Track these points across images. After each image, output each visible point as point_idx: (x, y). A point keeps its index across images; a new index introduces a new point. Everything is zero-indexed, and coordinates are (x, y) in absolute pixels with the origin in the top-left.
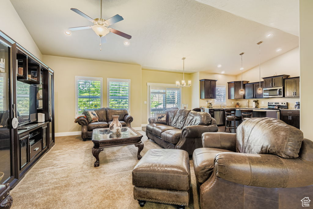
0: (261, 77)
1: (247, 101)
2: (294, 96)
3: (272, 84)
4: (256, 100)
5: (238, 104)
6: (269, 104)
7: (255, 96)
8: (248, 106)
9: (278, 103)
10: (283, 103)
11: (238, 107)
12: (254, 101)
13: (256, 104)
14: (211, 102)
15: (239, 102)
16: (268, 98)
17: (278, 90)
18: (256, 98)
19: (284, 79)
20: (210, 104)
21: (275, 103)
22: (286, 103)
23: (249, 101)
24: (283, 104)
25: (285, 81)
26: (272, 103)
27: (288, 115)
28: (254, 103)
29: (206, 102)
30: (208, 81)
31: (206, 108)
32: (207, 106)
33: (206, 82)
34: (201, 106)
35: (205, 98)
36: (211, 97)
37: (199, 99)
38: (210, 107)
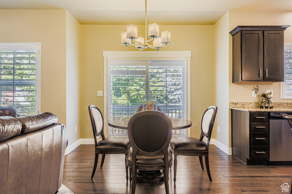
30: (253, 32)
31: (252, 107)
32: (256, 103)
33: (247, 35)
34: (236, 104)
35: (242, 80)
36: (266, 77)
37: (230, 84)
38: (262, 105)
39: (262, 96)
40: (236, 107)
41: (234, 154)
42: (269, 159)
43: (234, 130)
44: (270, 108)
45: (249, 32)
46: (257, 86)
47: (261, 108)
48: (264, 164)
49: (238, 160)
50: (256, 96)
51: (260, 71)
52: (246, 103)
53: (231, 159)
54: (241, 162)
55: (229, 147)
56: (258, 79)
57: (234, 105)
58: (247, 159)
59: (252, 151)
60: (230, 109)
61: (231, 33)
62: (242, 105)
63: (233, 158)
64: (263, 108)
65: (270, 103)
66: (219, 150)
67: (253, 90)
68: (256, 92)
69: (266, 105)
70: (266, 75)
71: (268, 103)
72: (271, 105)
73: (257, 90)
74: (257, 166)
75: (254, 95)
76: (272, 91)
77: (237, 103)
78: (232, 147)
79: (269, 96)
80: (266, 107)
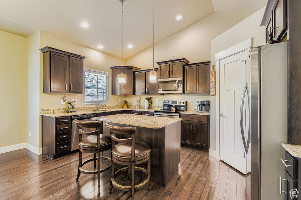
0: (155, 62)
1: (138, 98)
2: (196, 92)
3: (169, 72)
4: (148, 96)
5: (126, 103)
6: (165, 104)
7: (148, 91)
8: (140, 106)
9: (176, 102)
10: (182, 102)
11: (126, 107)
12: (146, 98)
13: (149, 103)
14: (71, 101)
15: (128, 100)
16: (164, 94)
17: (177, 81)
18: (148, 94)
19: (184, 65)
20: (70, 103)
21: (173, 102)
22: (185, 102)
23: (140, 98)
24: (182, 104)
25: (186, 69)
26: (168, 102)
27: (191, 122)
28: (146, 101)
29: (62, 100)
30: (61, 55)
31: (60, 112)
32: (64, 109)
33: (56, 56)
34: (46, 110)
35: (50, 91)
36: (70, 90)
37: (40, 94)
38: (68, 110)
39: (69, 104)
40: (46, 113)
41: (43, 153)
42: (71, 149)
43: (43, 132)
44: (74, 112)
45: (57, 54)
46: (65, 96)
47: (67, 112)
48: (68, 154)
49: (47, 157)
50: (64, 103)
51: (66, 85)
52: (56, 109)
53: (41, 158)
54: (49, 158)
55: (40, 148)
56: (65, 91)
57: (44, 111)
58: (54, 155)
59: (57, 148)
60: (40, 115)
61: (41, 50)
62: (51, 111)
63: (43, 156)
64: (69, 112)
65: (74, 108)
66: (30, 153)
67: (62, 99)
68: (64, 101)
69: (71, 110)
70: (70, 88)
71: (73, 108)
72: (74, 110)
73: (64, 99)
74: (62, 158)
75: (62, 103)
76: (76, 100)
77: (48, 110)
78: (42, 147)
79: (73, 104)
80: (71, 112)
